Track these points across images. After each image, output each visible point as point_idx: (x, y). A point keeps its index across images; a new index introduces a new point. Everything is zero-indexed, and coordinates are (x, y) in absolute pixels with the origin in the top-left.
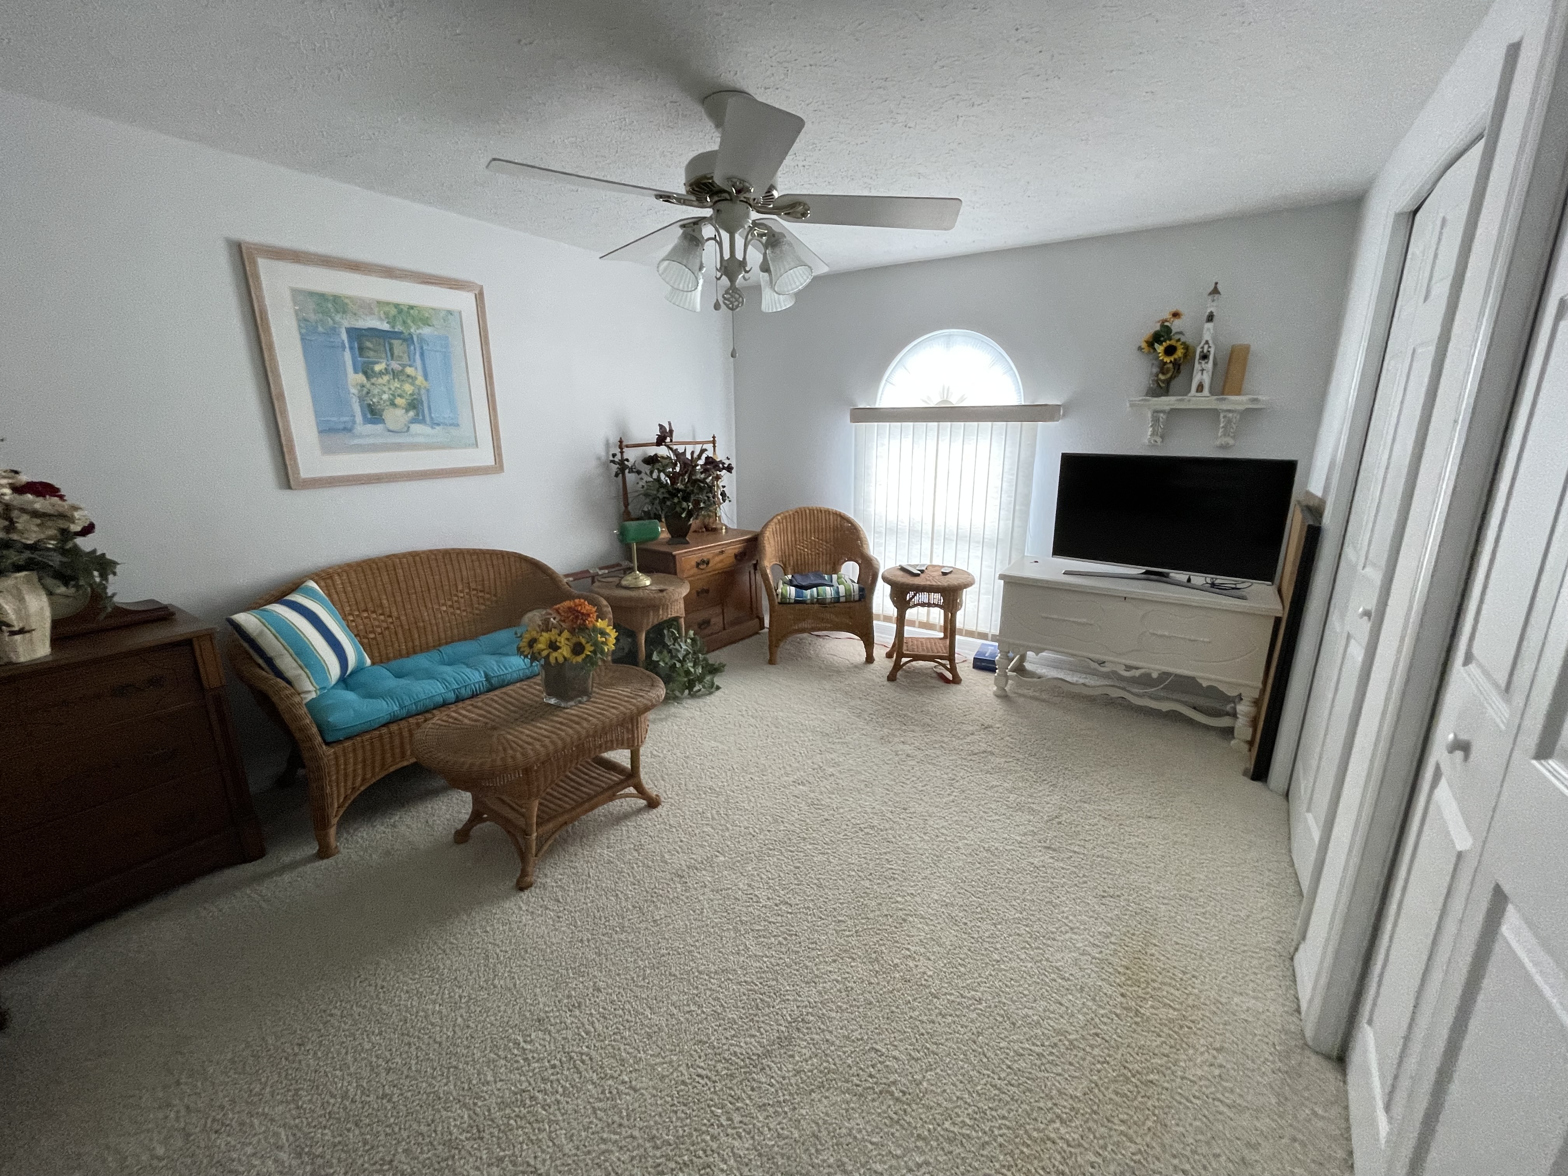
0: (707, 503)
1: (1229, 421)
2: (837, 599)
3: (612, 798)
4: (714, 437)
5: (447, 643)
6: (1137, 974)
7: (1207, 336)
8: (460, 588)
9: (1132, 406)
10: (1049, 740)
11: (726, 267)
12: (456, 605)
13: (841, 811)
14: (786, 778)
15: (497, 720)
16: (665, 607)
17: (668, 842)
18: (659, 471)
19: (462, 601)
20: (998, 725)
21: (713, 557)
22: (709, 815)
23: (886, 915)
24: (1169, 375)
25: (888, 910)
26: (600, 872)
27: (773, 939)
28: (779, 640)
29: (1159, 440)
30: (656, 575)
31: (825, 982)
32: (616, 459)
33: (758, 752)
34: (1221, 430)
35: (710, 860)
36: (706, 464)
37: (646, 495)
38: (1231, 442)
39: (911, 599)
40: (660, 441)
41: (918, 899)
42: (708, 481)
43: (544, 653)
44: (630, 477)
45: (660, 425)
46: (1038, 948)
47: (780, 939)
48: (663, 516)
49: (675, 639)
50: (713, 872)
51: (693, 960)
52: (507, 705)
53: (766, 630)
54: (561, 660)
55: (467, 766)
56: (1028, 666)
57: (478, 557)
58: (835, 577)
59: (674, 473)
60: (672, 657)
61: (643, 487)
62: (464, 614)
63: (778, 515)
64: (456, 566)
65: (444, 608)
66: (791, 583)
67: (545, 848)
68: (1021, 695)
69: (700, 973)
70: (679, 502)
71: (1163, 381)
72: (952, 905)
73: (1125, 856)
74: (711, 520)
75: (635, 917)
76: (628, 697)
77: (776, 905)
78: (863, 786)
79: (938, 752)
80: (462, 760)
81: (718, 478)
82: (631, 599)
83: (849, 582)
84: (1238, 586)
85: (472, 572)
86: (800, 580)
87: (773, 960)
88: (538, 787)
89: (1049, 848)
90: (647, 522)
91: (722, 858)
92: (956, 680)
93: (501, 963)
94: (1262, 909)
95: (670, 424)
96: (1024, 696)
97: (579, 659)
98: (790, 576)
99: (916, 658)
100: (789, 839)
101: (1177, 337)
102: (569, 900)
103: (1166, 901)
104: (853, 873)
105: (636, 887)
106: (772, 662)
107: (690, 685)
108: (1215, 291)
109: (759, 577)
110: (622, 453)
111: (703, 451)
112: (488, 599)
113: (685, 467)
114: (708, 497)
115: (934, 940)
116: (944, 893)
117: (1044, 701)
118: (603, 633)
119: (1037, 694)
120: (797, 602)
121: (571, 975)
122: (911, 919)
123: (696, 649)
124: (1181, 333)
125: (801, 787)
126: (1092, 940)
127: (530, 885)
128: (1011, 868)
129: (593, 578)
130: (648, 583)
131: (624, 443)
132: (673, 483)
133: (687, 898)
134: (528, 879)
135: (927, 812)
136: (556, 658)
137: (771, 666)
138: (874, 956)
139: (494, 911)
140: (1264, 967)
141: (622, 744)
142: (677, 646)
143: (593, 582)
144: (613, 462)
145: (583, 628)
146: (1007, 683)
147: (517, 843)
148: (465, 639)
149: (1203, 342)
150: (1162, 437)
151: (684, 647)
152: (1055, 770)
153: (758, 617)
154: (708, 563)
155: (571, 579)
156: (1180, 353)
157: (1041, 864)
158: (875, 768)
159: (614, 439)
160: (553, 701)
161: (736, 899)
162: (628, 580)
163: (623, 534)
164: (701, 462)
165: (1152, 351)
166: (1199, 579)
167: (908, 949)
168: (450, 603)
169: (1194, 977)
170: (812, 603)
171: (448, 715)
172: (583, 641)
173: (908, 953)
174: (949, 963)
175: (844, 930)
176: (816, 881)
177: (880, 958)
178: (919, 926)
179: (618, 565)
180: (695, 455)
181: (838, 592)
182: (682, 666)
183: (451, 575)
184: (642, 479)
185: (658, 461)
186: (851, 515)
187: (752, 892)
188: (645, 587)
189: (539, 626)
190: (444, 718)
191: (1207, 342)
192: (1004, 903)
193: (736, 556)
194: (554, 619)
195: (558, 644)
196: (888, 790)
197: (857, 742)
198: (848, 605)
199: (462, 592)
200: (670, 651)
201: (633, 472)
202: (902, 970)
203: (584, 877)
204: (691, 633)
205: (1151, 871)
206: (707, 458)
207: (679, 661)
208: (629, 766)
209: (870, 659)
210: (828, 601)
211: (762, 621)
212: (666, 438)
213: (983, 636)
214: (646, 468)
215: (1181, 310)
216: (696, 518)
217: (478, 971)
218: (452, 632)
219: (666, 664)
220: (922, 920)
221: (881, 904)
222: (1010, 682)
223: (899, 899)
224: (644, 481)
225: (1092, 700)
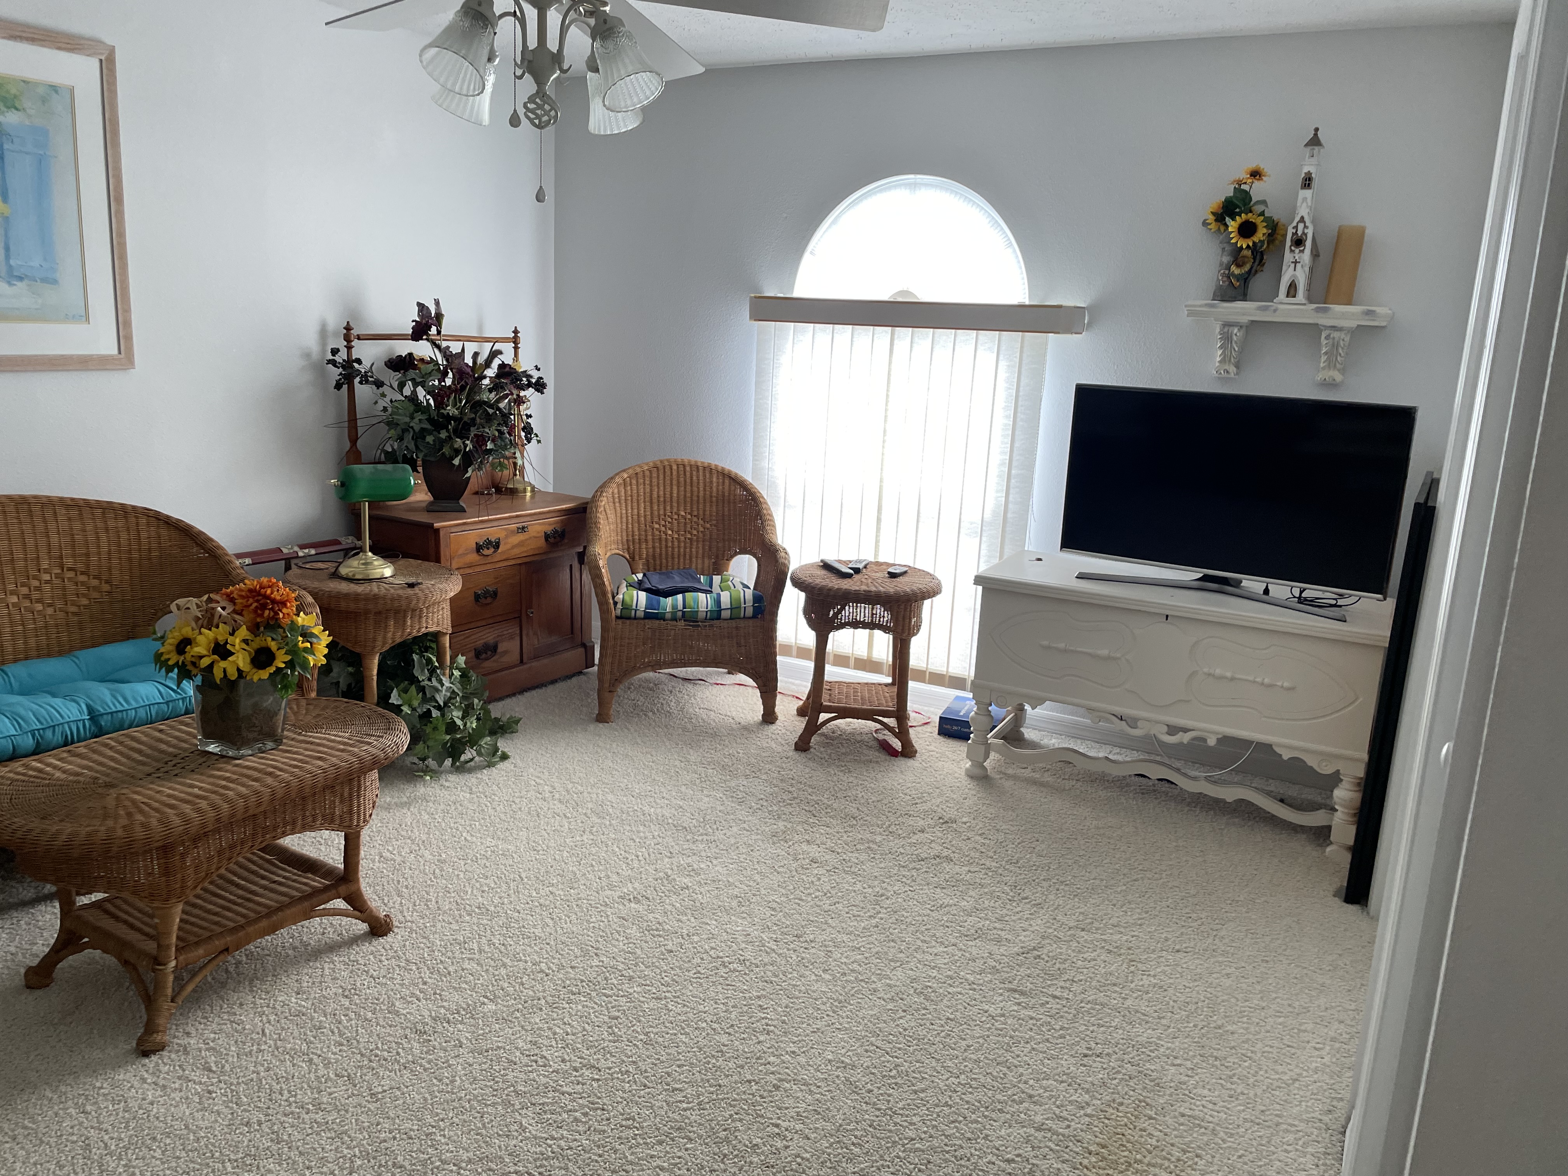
0: (499, 442)
1: (1335, 346)
2: (716, 614)
3: (308, 915)
4: (516, 332)
5: (16, 661)
6: (1115, 1154)
7: (1303, 211)
8: (45, 564)
9: (1191, 314)
10: (1043, 842)
11: (529, 61)
12: (35, 595)
13: (696, 938)
14: (609, 892)
15: (114, 774)
16: (417, 613)
17: (402, 985)
18: (416, 384)
19: (47, 587)
20: (964, 820)
21: (507, 537)
22: (475, 946)
23: (749, 1081)
24: (1247, 268)
25: (752, 1074)
26: (283, 1029)
27: (565, 1116)
28: (617, 681)
29: (1232, 369)
30: (402, 562)
31: (643, 1170)
32: (338, 359)
33: (565, 854)
34: (1324, 358)
35: (471, 1011)
36: (499, 376)
37: (391, 424)
38: (1338, 377)
39: (836, 615)
40: (420, 332)
41: (802, 1060)
42: (502, 405)
43: (205, 662)
44: (363, 391)
45: (419, 304)
46: (977, 1122)
47: (578, 1114)
48: (419, 463)
49: (432, 671)
50: (476, 1026)
51: (432, 1146)
52: (131, 753)
53: (596, 668)
54: (233, 675)
55: (64, 837)
56: (1029, 733)
57: (81, 514)
58: (717, 579)
59: (442, 388)
60: (425, 700)
61: (385, 409)
62: (50, 611)
63: (624, 471)
64: (40, 527)
65: (14, 599)
66: (640, 585)
67: (190, 988)
68: (1008, 777)
69: (444, 1162)
70: (450, 437)
71: (1238, 277)
72: (854, 1067)
73: (1129, 1003)
74: (506, 472)
75: (340, 1091)
76: (345, 744)
77: (576, 1070)
78: (734, 904)
79: (863, 857)
80: (54, 828)
81: (520, 401)
82: (357, 597)
83: (740, 587)
84: (1340, 602)
85: (68, 539)
86: (657, 582)
87: (562, 1143)
88: (183, 880)
89: (1015, 991)
90: (389, 467)
91: (492, 1007)
92: (908, 751)
93: (111, 1154)
94: (1316, 1071)
95: (437, 303)
96: (1015, 777)
97: (264, 674)
98: (640, 576)
99: (844, 713)
100: (606, 979)
101: (1259, 208)
102: (227, 1067)
103: (1178, 1062)
104: (704, 1025)
105: (344, 1048)
106: (602, 718)
107: (454, 751)
108: (1315, 141)
109: (586, 577)
110: (349, 348)
111: (494, 354)
112: (95, 588)
113: (461, 379)
114: (501, 433)
115: (819, 1113)
116: (843, 1051)
117: (1042, 785)
118: (306, 635)
119: (1037, 776)
120: (648, 616)
121: (229, 1169)
122: (787, 1085)
123: (470, 689)
124: (1264, 202)
125: (633, 905)
126: (1057, 1111)
127: (160, 1048)
128: (952, 1017)
129: (288, 562)
130: (388, 572)
131: (354, 332)
132: (440, 404)
133: (429, 1062)
134: (158, 1037)
135: (832, 940)
136: (225, 670)
137: (601, 725)
138: (723, 1134)
139: (98, 1084)
140: (1301, 1143)
141: (332, 821)
142: (435, 683)
143: (288, 568)
144: (333, 363)
145: (273, 625)
146: (987, 756)
147: (139, 981)
148: (49, 655)
149: (1297, 219)
150: (1237, 366)
151: (447, 684)
152: (1045, 884)
153: (584, 645)
154: (497, 546)
155: (248, 561)
156: (1261, 233)
157: (999, 1011)
158: (757, 877)
159: (335, 323)
160: (212, 748)
161: (510, 1062)
162: (352, 567)
163: (345, 485)
164: (491, 372)
165: (1222, 228)
166: (1281, 589)
167: (777, 1126)
168: (25, 590)
169: (1197, 1156)
170: (674, 619)
171: (26, 766)
172: (273, 646)
173: (777, 1130)
174: (838, 1142)
175: (680, 1101)
176: (642, 1037)
177: (732, 1137)
178: (799, 1094)
179: (336, 542)
180: (481, 360)
181: (718, 602)
182: (443, 715)
183: (30, 542)
184: (383, 395)
185: (415, 367)
186: (747, 475)
187: (536, 1051)
188: (382, 579)
189: (197, 619)
190: (20, 769)
191: (1302, 220)
192: (934, 1064)
193: (547, 537)
194: (224, 608)
195: (228, 647)
196: (774, 909)
197: (733, 841)
198: (733, 623)
199: (46, 571)
200: (422, 689)
201: (367, 382)
202: (763, 1153)
203: (255, 1036)
204: (461, 660)
205: (1164, 1021)
206: (502, 366)
207: (439, 708)
208: (342, 866)
209: (769, 717)
210: (701, 616)
211: (590, 651)
212: (429, 329)
213: (956, 683)
214: (392, 378)
215: (1263, 166)
216: (480, 469)
217: (73, 1164)
218: (25, 643)
219: (414, 709)
220: (803, 1087)
221: (742, 1067)
222: (993, 755)
223: (772, 1059)
224: (388, 399)
225: (1120, 784)
